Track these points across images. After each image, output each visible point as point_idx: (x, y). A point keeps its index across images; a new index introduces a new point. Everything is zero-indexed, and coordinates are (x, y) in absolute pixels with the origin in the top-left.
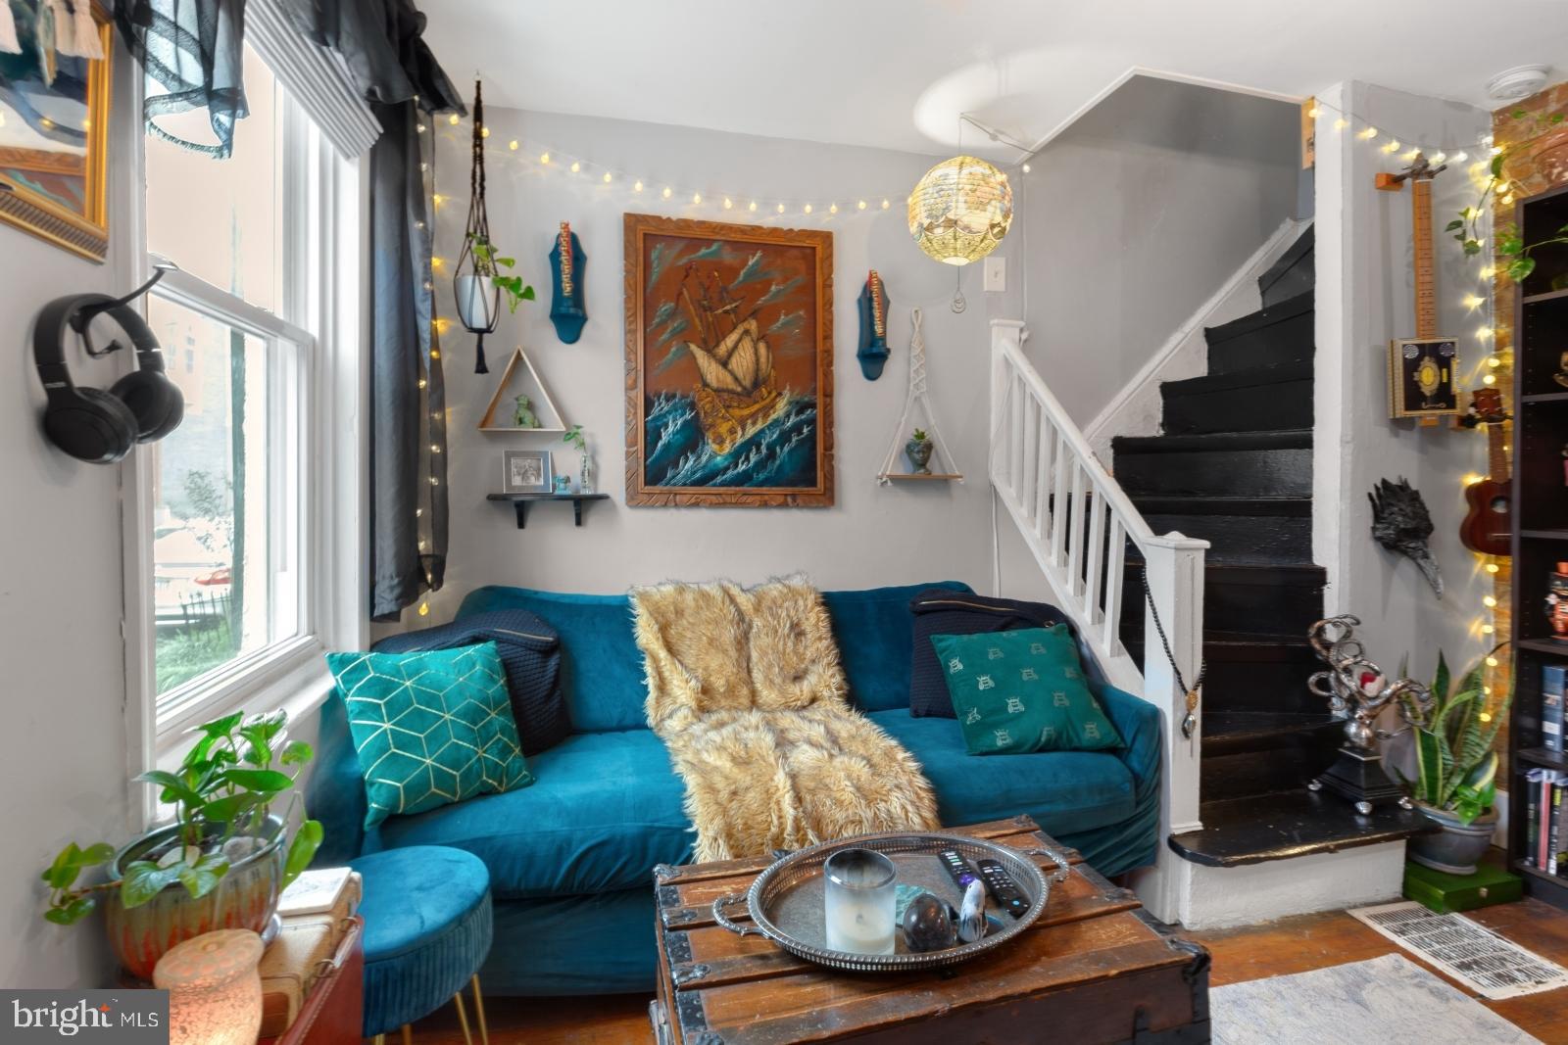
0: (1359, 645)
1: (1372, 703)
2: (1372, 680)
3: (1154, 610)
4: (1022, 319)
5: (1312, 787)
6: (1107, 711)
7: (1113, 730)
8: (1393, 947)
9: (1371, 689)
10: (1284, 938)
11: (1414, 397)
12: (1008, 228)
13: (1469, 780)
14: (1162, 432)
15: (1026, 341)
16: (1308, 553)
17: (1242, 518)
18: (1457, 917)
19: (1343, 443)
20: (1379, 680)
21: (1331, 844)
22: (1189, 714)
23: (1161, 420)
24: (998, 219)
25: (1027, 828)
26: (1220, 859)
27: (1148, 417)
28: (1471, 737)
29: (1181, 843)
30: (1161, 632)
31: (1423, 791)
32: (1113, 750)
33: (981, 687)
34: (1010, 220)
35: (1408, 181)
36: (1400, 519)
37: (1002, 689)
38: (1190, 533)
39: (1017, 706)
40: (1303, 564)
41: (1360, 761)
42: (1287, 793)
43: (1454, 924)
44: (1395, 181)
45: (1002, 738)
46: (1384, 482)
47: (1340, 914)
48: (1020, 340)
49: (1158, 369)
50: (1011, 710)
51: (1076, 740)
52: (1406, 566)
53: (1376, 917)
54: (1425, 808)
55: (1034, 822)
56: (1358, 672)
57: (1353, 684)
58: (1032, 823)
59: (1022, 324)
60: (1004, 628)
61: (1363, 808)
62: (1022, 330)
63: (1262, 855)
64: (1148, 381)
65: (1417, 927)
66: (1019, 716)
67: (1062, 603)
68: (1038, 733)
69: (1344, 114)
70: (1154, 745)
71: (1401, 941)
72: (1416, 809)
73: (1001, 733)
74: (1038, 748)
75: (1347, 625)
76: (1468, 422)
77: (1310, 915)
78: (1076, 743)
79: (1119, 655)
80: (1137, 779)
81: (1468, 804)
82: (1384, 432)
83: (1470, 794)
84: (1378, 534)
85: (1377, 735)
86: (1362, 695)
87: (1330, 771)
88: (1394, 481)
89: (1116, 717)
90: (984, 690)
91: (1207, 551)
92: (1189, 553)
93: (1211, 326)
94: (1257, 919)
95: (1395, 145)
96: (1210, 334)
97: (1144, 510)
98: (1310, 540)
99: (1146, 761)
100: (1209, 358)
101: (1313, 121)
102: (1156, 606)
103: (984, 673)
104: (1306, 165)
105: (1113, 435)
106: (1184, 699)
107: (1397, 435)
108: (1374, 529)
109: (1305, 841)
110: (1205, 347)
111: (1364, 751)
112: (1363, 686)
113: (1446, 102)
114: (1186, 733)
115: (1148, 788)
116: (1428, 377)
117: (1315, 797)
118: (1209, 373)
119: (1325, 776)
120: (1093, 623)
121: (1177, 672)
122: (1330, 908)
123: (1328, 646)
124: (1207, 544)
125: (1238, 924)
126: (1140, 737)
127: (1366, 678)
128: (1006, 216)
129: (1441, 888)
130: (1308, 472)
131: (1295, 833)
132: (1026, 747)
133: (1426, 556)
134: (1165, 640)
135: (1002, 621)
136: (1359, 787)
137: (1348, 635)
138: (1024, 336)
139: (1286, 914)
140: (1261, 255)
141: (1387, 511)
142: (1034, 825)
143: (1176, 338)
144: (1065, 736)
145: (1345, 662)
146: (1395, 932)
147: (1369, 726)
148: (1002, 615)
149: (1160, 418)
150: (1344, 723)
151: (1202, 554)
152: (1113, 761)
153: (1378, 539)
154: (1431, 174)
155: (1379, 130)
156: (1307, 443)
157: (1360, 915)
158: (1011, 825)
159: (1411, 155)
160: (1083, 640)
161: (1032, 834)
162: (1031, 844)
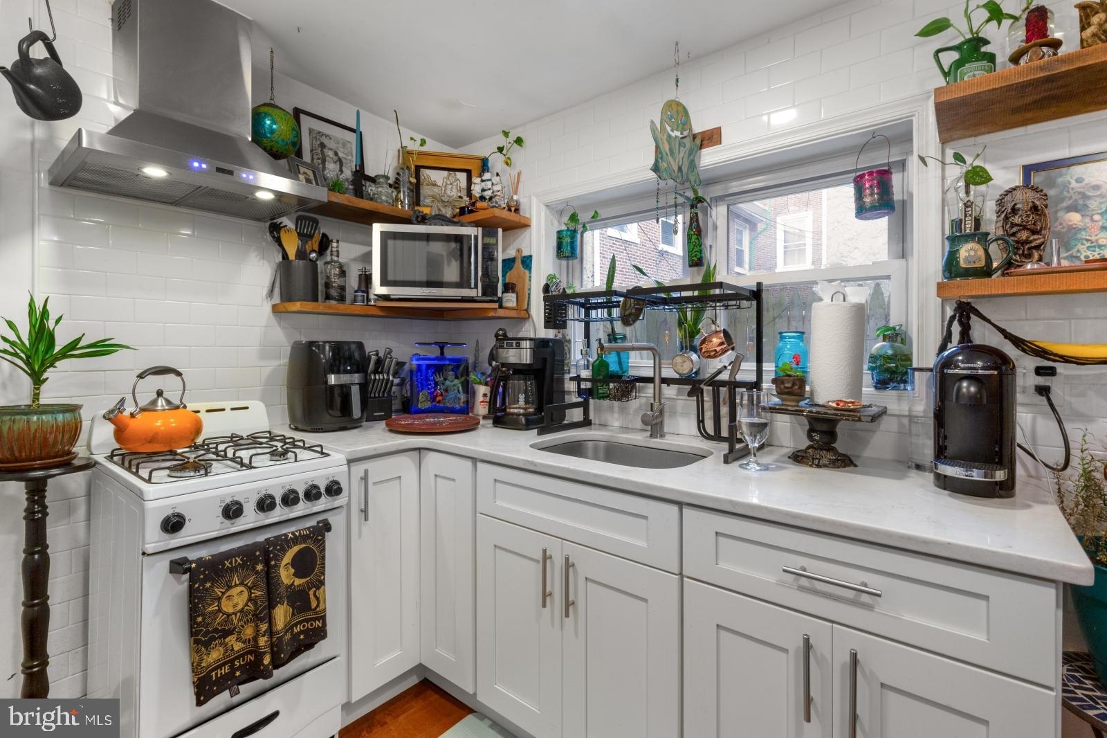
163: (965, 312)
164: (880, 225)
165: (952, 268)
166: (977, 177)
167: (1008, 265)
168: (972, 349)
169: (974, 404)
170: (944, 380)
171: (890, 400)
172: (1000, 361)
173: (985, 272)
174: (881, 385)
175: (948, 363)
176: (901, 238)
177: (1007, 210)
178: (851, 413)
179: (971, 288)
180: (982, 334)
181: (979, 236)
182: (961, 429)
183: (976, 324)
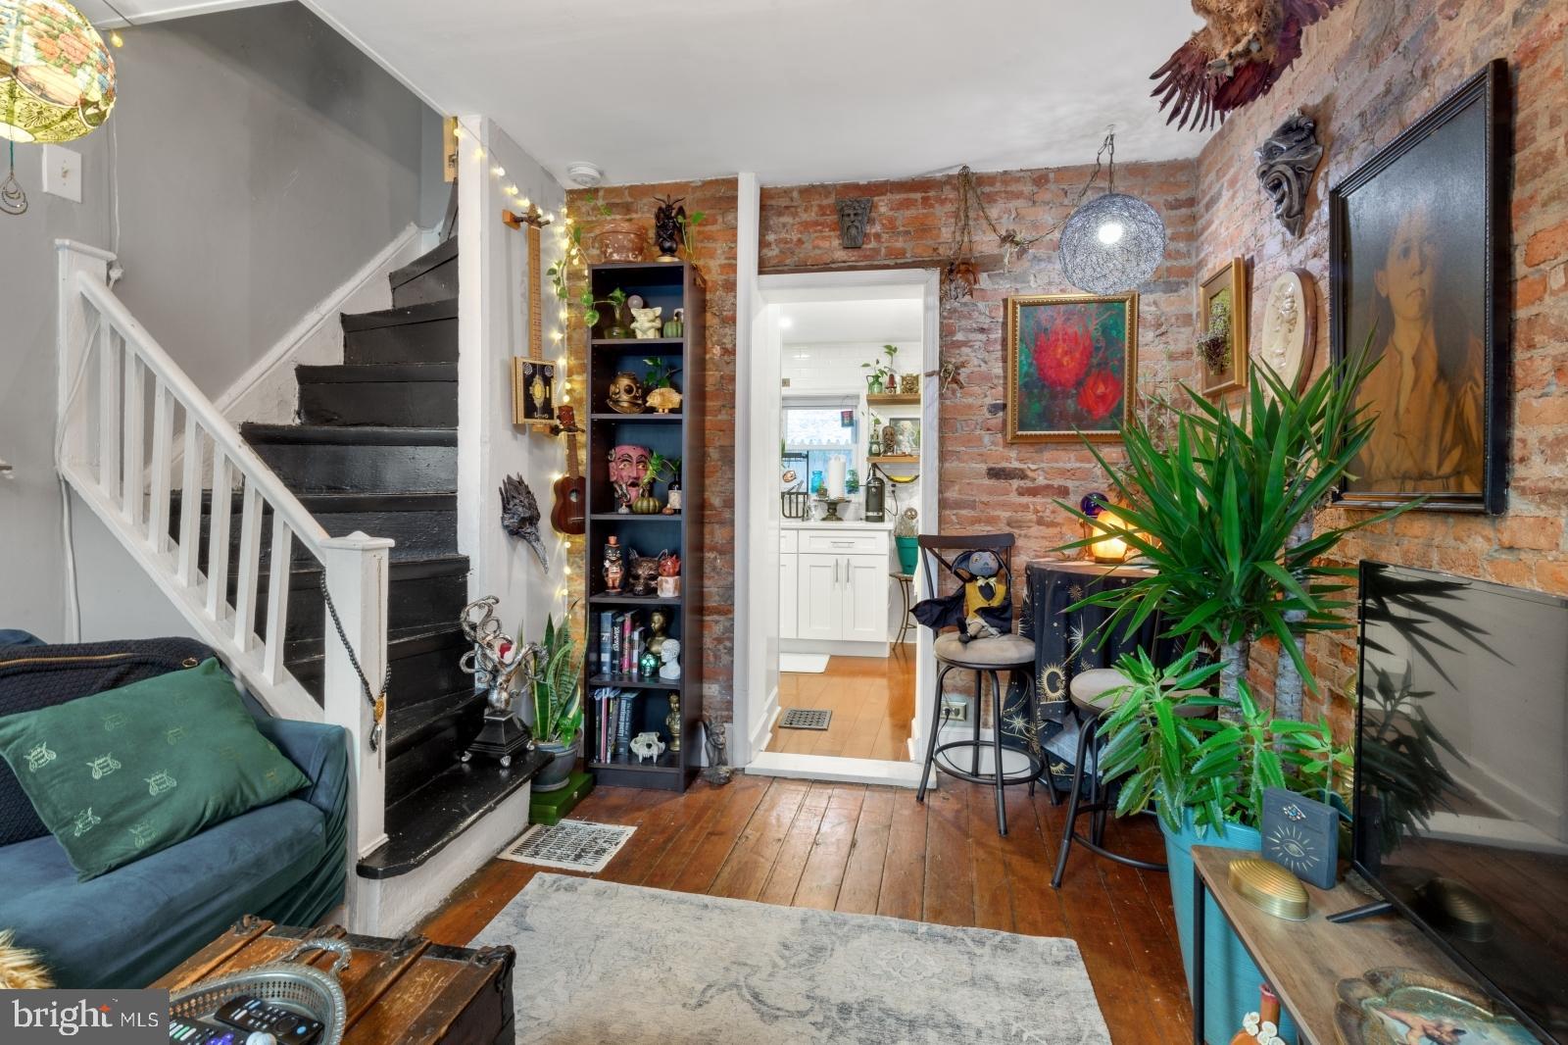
0: (498, 621)
1: (508, 669)
2: (509, 649)
3: (337, 621)
4: (110, 249)
5: (464, 759)
6: (285, 752)
7: (297, 771)
8: (533, 870)
9: (508, 657)
10: (459, 909)
11: (530, 410)
12: (108, 113)
13: (564, 714)
14: (298, 421)
15: (117, 281)
16: (453, 544)
17: (395, 514)
18: (564, 822)
19: (483, 443)
20: (514, 647)
21: (491, 803)
22: (376, 725)
23: (296, 408)
24: (95, 95)
25: (255, 933)
26: (412, 861)
27: (283, 403)
28: (564, 678)
29: (371, 864)
30: (346, 644)
31: (537, 733)
32: (299, 793)
33: (97, 776)
34: (112, 105)
35: (524, 225)
36: (520, 509)
37: (135, 765)
38: (375, 532)
39: (164, 782)
40: (449, 555)
41: (500, 722)
42: (445, 773)
43: (563, 828)
44: (516, 221)
45: (140, 837)
46: (509, 478)
47: (494, 861)
48: (109, 278)
49: (293, 349)
50: (154, 791)
51: (252, 797)
52: (522, 547)
53: (518, 851)
54: (541, 744)
55: (262, 919)
56: (497, 645)
57: (495, 655)
58: (259, 922)
59: (113, 256)
60: (116, 683)
61: (506, 761)
62: (110, 265)
63: (445, 840)
64: (282, 360)
65: (544, 843)
66: (169, 795)
67: (199, 631)
68: (201, 809)
69: (482, 145)
70: (342, 772)
71: (538, 861)
72: (537, 748)
73: (139, 829)
74: (202, 823)
75: (490, 606)
76: (555, 431)
77: (473, 876)
78: (253, 801)
79: (283, 681)
80: (327, 815)
81: (567, 731)
82: (508, 434)
83: (567, 722)
84: (506, 523)
85: (511, 695)
86: (501, 663)
87: (478, 739)
88: (515, 478)
89: (297, 754)
90: (103, 778)
91: (391, 549)
92: (374, 553)
93: (348, 313)
94: (433, 905)
95: (514, 190)
96: (346, 320)
97: (314, 508)
98: (456, 532)
99: (335, 791)
100: (345, 346)
101: (456, 140)
102: (339, 615)
103: (99, 753)
104: (449, 178)
105: (241, 422)
106: (370, 710)
107: (516, 438)
108: (503, 518)
109: (474, 810)
110: (341, 333)
111: (503, 713)
112: (502, 657)
113: (542, 168)
114: (373, 746)
115: (336, 822)
116: (538, 391)
117: (466, 767)
118: (345, 362)
119: (475, 745)
120: (247, 649)
121: (365, 683)
122: (486, 860)
123: (474, 627)
124: (391, 542)
125: (419, 919)
126: (328, 768)
127: (504, 649)
128: (108, 96)
129: (554, 805)
130: (453, 469)
131: (465, 806)
132: (183, 833)
133: (538, 539)
134: (351, 652)
135: (113, 673)
136: (502, 745)
137: (489, 614)
138: (115, 274)
139: (453, 887)
140: (392, 251)
141: (512, 503)
142: (263, 923)
143: (311, 318)
144: (238, 800)
145: (488, 639)
146: (532, 856)
147: (506, 690)
148: (110, 665)
149: (295, 405)
150: (487, 692)
151: (385, 555)
152: (298, 805)
153: (506, 527)
154: (540, 225)
155: (507, 174)
156: (451, 442)
157: (506, 855)
158: (234, 939)
159: (524, 203)
160: (236, 673)
161: (265, 936)
162: (270, 948)
163: (875, 466)
164: (849, 430)
165: (871, 453)
166: (877, 422)
167: (885, 452)
168: (876, 479)
169: (875, 495)
170: (868, 489)
171: (852, 497)
172: (881, 482)
173: (878, 454)
174: (850, 492)
175: (869, 483)
176: (855, 435)
177: (885, 434)
178: (843, 501)
179: (876, 460)
180: (879, 475)
181: (878, 443)
182: (873, 501)
183: (877, 471)
